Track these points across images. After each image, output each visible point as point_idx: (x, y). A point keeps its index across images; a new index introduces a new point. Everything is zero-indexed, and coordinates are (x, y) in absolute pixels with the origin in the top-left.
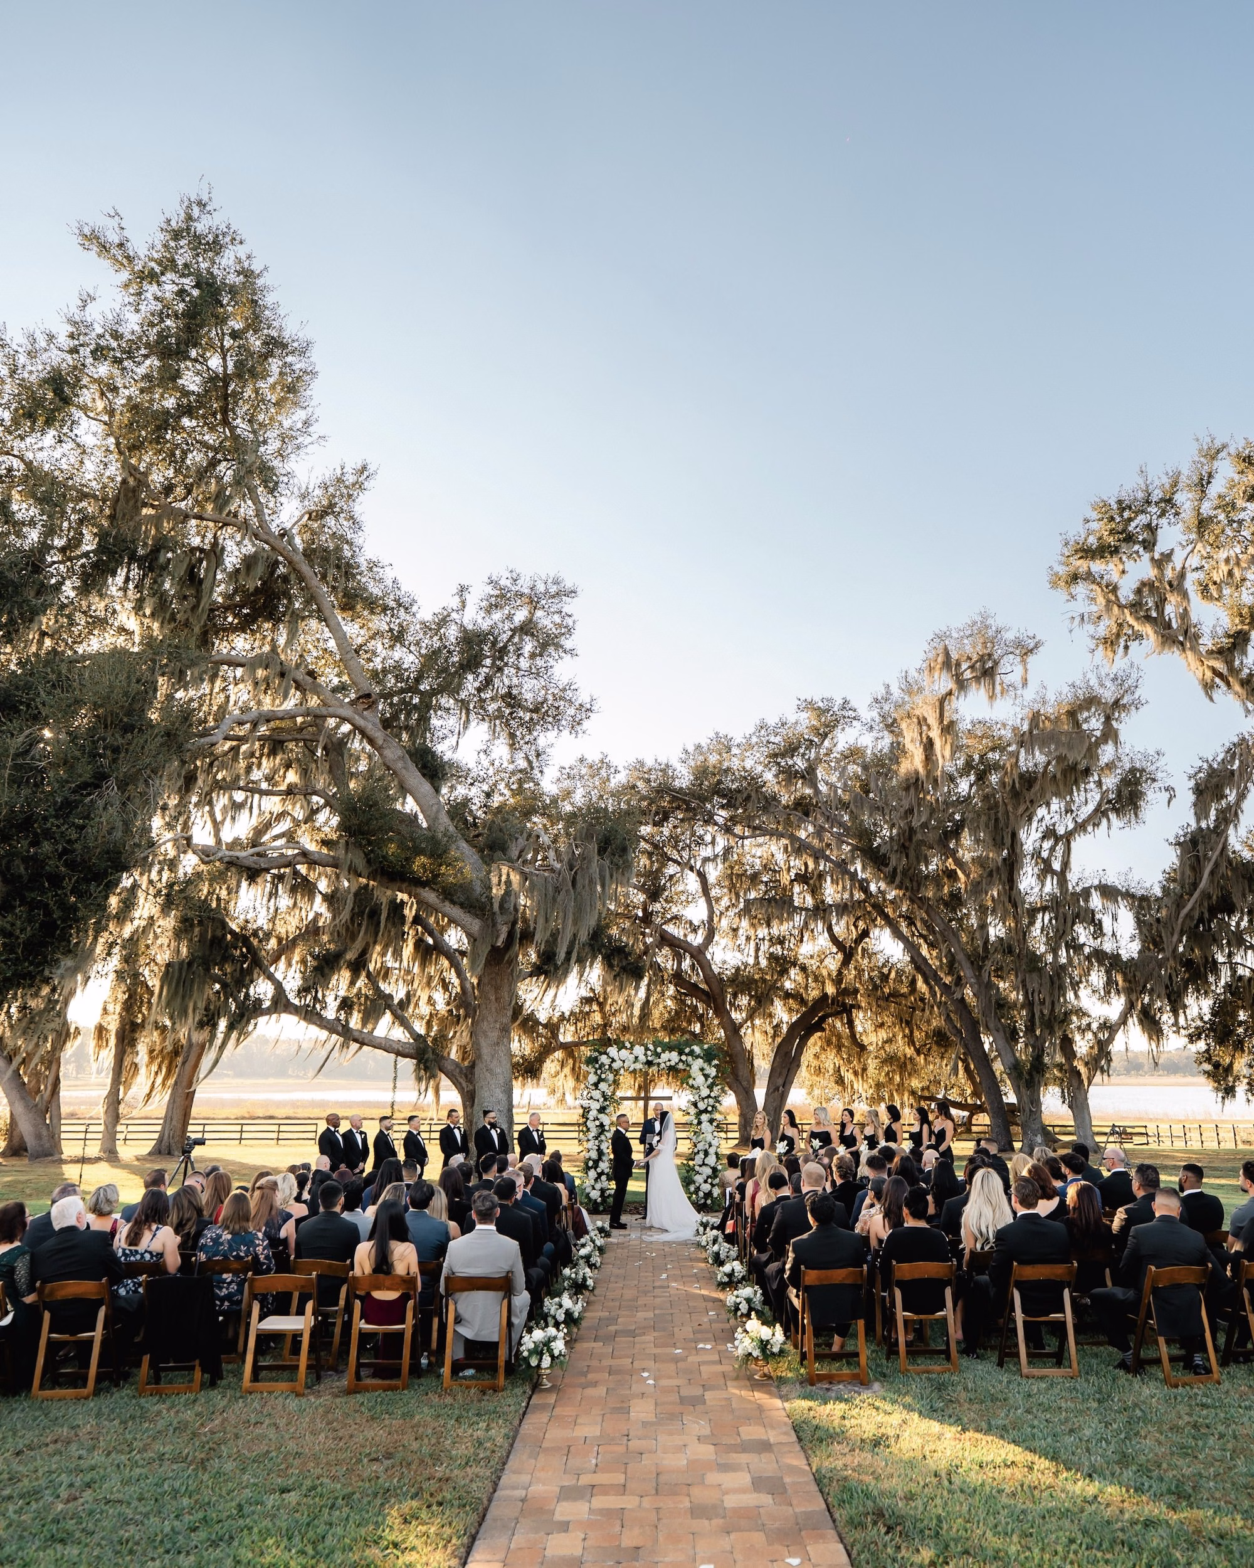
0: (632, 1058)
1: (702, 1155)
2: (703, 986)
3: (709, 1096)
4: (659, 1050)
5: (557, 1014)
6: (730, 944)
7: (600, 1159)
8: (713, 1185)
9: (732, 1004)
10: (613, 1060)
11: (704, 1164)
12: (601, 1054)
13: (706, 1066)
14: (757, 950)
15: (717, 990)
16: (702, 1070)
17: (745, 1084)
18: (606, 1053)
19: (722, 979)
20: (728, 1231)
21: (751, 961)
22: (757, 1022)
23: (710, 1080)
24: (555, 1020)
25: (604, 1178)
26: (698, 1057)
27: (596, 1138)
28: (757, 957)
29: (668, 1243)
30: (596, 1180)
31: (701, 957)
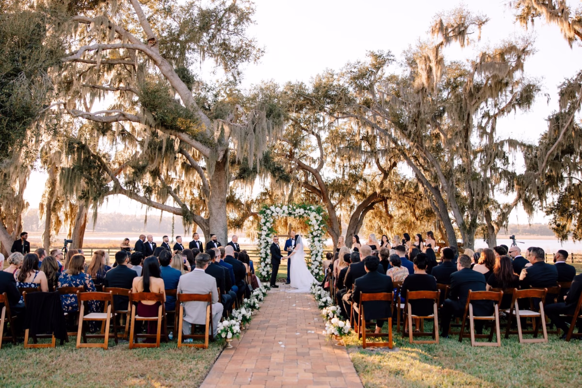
0: (282, 211)
1: (314, 256)
2: (318, 188)
3: (318, 229)
4: (295, 208)
5: (250, 200)
6: (332, 170)
7: (266, 257)
8: (320, 270)
9: (331, 196)
10: (273, 212)
11: (315, 260)
12: (267, 209)
13: (317, 215)
14: (344, 171)
15: (324, 190)
16: (315, 217)
17: (336, 232)
18: (269, 209)
19: (327, 185)
20: (326, 286)
21: (341, 177)
22: (343, 205)
23: (319, 222)
24: (249, 202)
25: (268, 266)
26: (313, 211)
27: (265, 248)
28: (343, 175)
29: (298, 293)
30: (265, 267)
31: (317, 174)
